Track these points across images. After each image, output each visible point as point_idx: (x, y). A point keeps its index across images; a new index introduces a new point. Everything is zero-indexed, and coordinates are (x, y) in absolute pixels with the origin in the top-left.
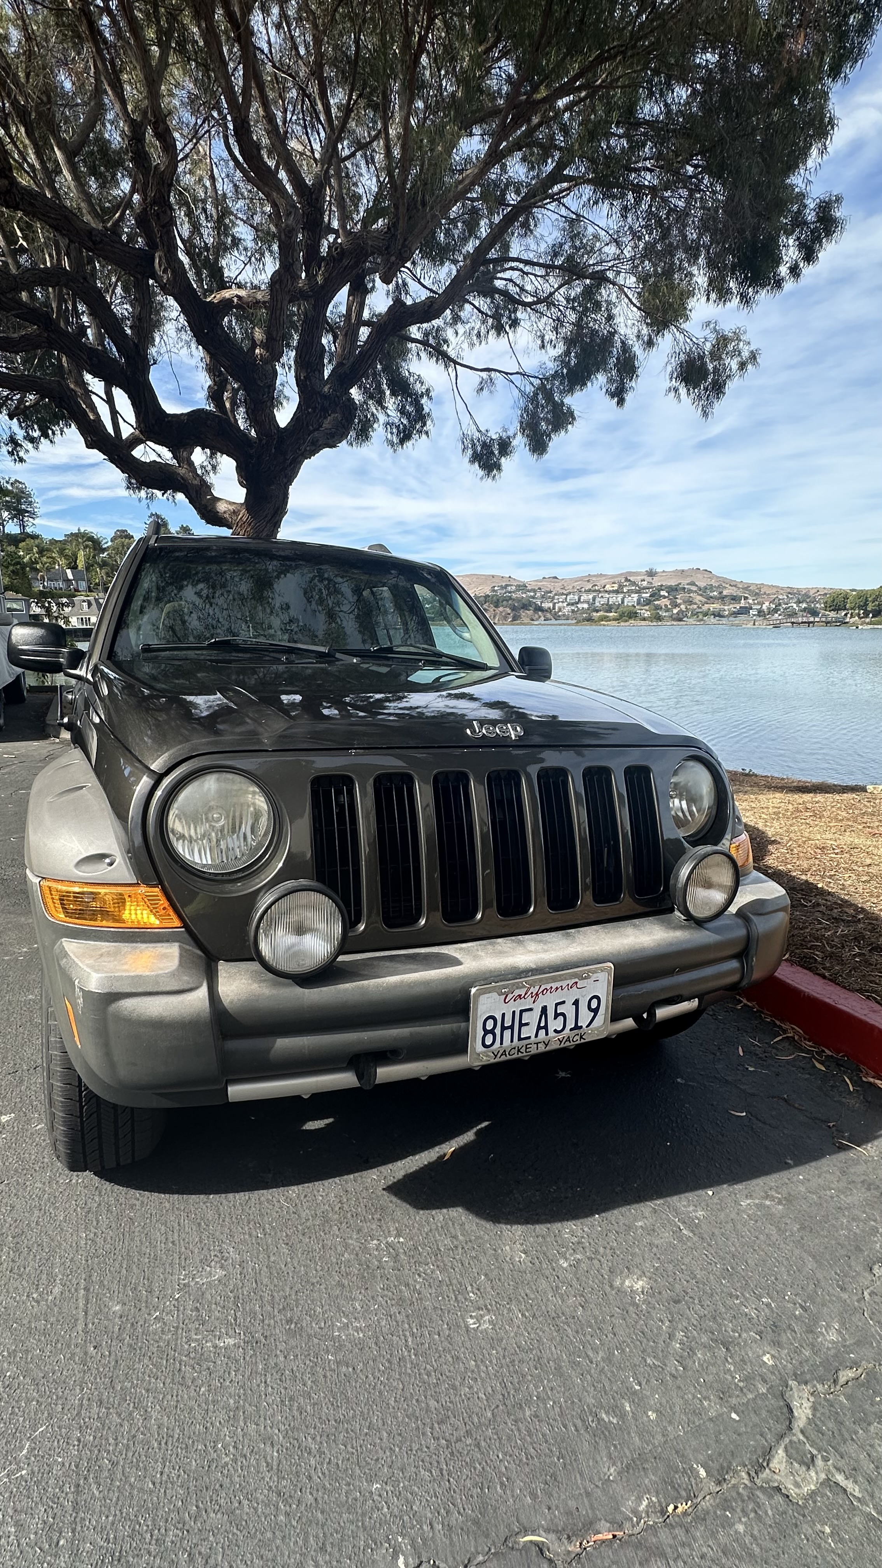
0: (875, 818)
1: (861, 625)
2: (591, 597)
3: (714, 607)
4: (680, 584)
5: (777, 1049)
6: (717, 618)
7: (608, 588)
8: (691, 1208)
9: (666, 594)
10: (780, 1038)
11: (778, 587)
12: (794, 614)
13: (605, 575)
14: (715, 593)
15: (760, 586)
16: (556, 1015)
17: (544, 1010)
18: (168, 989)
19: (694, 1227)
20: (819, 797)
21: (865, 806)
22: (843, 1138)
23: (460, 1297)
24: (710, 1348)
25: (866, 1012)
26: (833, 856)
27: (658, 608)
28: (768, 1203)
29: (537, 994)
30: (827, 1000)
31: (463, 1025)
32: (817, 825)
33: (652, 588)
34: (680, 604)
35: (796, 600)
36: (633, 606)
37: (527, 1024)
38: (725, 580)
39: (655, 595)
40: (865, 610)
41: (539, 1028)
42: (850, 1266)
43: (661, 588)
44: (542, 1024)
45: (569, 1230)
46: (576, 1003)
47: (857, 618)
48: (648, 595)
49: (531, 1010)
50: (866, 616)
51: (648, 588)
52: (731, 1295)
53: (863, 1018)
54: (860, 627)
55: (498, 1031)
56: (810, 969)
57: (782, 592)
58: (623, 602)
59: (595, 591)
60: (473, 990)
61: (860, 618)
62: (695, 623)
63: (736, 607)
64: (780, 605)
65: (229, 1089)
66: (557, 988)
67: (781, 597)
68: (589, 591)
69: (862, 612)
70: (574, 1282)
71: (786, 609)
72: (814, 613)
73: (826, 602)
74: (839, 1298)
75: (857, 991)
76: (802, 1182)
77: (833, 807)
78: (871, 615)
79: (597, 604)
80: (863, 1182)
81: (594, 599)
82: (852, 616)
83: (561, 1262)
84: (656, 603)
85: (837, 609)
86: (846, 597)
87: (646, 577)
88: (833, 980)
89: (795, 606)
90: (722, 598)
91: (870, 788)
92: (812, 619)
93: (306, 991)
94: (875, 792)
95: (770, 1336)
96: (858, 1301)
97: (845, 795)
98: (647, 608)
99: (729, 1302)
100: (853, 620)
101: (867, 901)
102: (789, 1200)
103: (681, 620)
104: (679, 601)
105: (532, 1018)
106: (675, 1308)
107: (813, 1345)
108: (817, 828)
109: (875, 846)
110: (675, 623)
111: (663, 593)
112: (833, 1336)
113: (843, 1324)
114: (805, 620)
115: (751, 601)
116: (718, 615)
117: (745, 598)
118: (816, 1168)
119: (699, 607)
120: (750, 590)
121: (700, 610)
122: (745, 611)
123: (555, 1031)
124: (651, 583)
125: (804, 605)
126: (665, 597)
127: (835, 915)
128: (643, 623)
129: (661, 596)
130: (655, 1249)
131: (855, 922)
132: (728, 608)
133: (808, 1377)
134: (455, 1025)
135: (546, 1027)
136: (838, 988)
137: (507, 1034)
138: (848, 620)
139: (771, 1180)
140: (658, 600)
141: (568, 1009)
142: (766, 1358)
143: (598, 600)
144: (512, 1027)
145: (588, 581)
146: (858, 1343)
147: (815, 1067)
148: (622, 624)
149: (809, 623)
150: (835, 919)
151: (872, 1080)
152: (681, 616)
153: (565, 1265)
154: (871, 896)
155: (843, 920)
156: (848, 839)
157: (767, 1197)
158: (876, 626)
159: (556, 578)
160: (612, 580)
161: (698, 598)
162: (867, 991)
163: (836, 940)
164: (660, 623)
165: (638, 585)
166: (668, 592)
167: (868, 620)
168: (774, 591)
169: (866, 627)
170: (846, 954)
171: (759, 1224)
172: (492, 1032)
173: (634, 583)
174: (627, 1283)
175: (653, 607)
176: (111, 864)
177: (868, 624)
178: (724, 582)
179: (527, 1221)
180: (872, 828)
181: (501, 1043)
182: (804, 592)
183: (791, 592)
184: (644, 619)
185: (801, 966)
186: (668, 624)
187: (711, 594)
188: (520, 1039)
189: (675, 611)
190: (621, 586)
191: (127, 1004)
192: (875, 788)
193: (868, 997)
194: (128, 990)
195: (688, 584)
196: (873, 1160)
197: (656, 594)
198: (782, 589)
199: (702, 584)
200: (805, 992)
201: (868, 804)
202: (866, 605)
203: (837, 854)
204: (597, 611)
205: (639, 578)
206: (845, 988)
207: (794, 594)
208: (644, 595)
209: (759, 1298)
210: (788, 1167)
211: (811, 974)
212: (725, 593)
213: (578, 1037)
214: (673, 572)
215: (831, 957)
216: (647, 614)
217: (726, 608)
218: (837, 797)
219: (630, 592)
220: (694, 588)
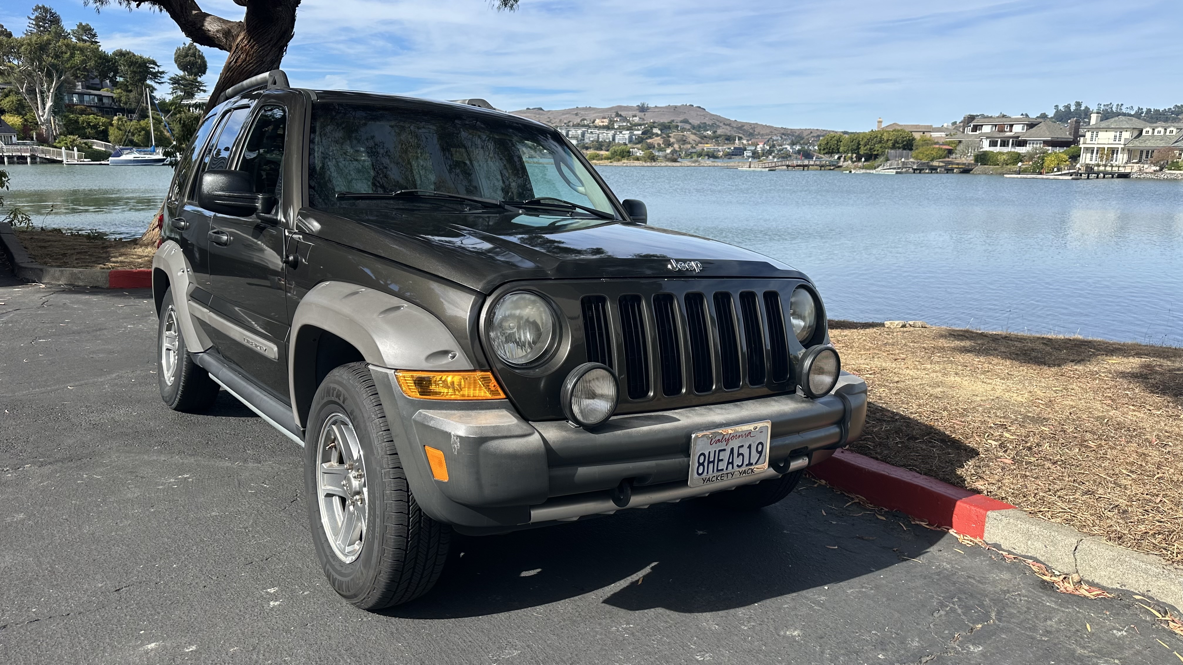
0: (895, 347)
1: (854, 169)
2: (580, 132)
3: (708, 147)
4: (673, 121)
5: (849, 511)
6: (711, 159)
7: (598, 122)
8: (816, 596)
9: (659, 132)
10: (850, 503)
11: (772, 127)
12: (787, 156)
13: (594, 109)
14: (709, 132)
15: (754, 126)
16: (739, 455)
17: (732, 449)
18: (517, 433)
19: (822, 605)
20: (846, 332)
21: (885, 338)
22: (905, 556)
23: (685, 648)
24: (847, 655)
25: (910, 478)
26: (868, 376)
27: (651, 147)
28: (864, 590)
29: (728, 440)
30: (883, 473)
31: (686, 459)
32: (850, 354)
33: (644, 124)
34: (673, 143)
35: (789, 141)
36: (625, 144)
37: (722, 460)
38: (718, 119)
39: (648, 133)
40: (858, 154)
41: (729, 463)
42: (920, 614)
43: (653, 126)
44: (730, 461)
45: (741, 612)
46: (750, 447)
47: (850, 162)
48: (640, 132)
49: (724, 450)
50: (859, 159)
51: (640, 125)
52: (853, 632)
53: (909, 481)
54: (853, 172)
55: (706, 464)
56: (866, 455)
57: (776, 132)
58: (614, 139)
59: (584, 126)
60: (693, 436)
61: (853, 162)
62: (689, 164)
63: (728, 148)
64: (774, 146)
65: (532, 512)
66: (739, 436)
67: (775, 138)
68: (577, 126)
69: (854, 155)
70: (755, 635)
71: (780, 150)
72: (808, 155)
73: (820, 145)
74: (916, 629)
75: (902, 466)
76: (883, 579)
77: (859, 339)
78: (863, 159)
79: (587, 141)
80: (921, 575)
81: (583, 135)
82: (845, 160)
83: (743, 627)
84: (649, 141)
85: (831, 152)
86: (839, 141)
87: (638, 113)
88: (885, 460)
89: (789, 148)
90: (716, 138)
91: (887, 323)
92: (806, 162)
93: (596, 435)
94: (892, 327)
95: (880, 647)
96: (928, 628)
97: (867, 330)
98: (639, 146)
99: (853, 635)
100: (846, 164)
101: (901, 407)
102: (877, 587)
103: (675, 161)
104: (672, 140)
105: (725, 456)
106: (821, 641)
107: (905, 649)
108: (851, 355)
109: (899, 368)
110: (669, 164)
111: (656, 131)
112: (916, 644)
113: (920, 639)
114: (799, 163)
115: (745, 142)
116: (712, 156)
117: (740, 139)
118: (890, 571)
119: (693, 147)
120: (744, 131)
121: (694, 150)
122: (739, 152)
123: (738, 466)
124: (643, 120)
125: (798, 147)
126: (657, 135)
127: (878, 417)
128: (637, 163)
129: (653, 134)
130: (799, 617)
131: (893, 421)
132: (724, 148)
133: (905, 661)
134: (681, 459)
135: (732, 463)
136: (888, 465)
137: (711, 465)
138: (841, 164)
139: (864, 578)
140: (650, 138)
141: (745, 451)
142: (880, 656)
143: (587, 135)
144: (713, 462)
145: (577, 114)
146: (930, 646)
147: (878, 519)
148: (615, 164)
149: (804, 166)
150: (879, 419)
151: (918, 522)
152: (675, 156)
153: (746, 628)
154: (903, 403)
155: (884, 421)
156: (877, 363)
157: (863, 587)
158: (868, 171)
159: (541, 109)
160: (602, 115)
161: (692, 138)
162: (910, 465)
163: (883, 434)
164: (654, 164)
165: (629, 121)
166: (661, 130)
167: (860, 164)
168: (768, 131)
169: (858, 172)
170: (891, 443)
171: (861, 600)
172: (703, 464)
173: (625, 119)
174: (788, 633)
175: (645, 145)
176: (453, 357)
177: (860, 168)
178: (717, 122)
179: (711, 610)
180: (895, 355)
181: (707, 473)
182: (798, 133)
183: (785, 133)
184: (638, 159)
185: (859, 453)
186: (663, 164)
187: (705, 133)
188: (718, 470)
189: (668, 151)
190: (612, 122)
191: (493, 445)
192: (891, 323)
193: (910, 470)
194: (493, 435)
195: (681, 122)
196: (925, 565)
197: (648, 131)
198: (776, 129)
199: (696, 122)
200: (865, 469)
201: (888, 337)
202: (858, 148)
203: (871, 374)
204: (587, 148)
205: (631, 113)
206: (893, 465)
207: (788, 135)
208: (635, 132)
209: (870, 632)
210: (872, 571)
211: (867, 458)
212: (719, 132)
213: (750, 471)
214: (666, 107)
215: (880, 445)
216: (639, 153)
217: (720, 148)
218: (862, 331)
219: (621, 129)
220: (688, 126)
